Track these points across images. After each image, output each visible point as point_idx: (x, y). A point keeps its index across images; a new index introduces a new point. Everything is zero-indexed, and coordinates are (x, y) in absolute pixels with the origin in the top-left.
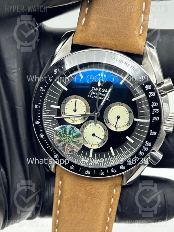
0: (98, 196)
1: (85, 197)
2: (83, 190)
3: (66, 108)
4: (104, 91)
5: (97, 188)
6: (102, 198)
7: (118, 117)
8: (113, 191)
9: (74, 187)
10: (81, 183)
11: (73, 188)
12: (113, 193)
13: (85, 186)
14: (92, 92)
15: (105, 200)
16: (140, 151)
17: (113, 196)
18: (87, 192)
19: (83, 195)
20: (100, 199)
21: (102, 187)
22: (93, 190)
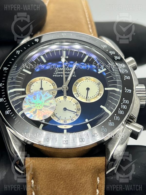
0: (81, 188)
1: (66, 193)
2: (61, 184)
3: (31, 89)
4: (69, 69)
5: (78, 178)
6: (86, 190)
7: (88, 89)
8: (97, 180)
9: (50, 182)
10: (58, 176)
11: (49, 184)
12: (97, 182)
13: (64, 178)
14: (57, 72)
15: (90, 192)
16: (119, 109)
17: (97, 186)
18: (67, 185)
19: (62, 190)
20: (83, 191)
21: (84, 176)
22: (73, 182)
